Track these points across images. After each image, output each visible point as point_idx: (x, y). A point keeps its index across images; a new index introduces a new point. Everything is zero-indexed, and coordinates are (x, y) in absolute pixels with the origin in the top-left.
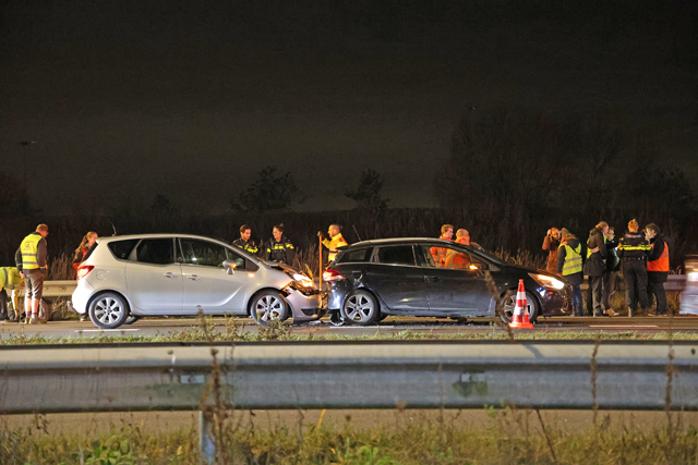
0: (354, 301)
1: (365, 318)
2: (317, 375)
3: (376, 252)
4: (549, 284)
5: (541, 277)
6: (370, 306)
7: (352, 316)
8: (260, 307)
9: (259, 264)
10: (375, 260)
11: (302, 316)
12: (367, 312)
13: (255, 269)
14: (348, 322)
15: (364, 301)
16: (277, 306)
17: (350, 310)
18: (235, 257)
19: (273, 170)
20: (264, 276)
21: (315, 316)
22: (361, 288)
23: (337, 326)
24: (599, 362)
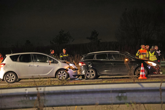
0: (89, 72)
1: (92, 77)
2: (73, 95)
3: (95, 56)
4: (151, 64)
5: (149, 62)
6: (94, 73)
7: (88, 77)
8: (59, 75)
9: (58, 61)
10: (95, 59)
11: (73, 77)
12: (93, 75)
13: (57, 63)
14: (87, 79)
15: (92, 72)
16: (65, 74)
17: (88, 75)
18: (50, 59)
19: (63, 31)
20: (60, 65)
21: (77, 77)
22: (91, 68)
23: (84, 80)
24: (162, 88)
